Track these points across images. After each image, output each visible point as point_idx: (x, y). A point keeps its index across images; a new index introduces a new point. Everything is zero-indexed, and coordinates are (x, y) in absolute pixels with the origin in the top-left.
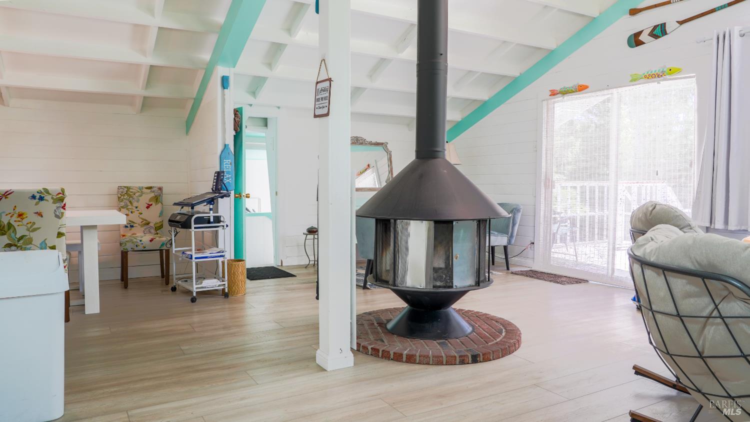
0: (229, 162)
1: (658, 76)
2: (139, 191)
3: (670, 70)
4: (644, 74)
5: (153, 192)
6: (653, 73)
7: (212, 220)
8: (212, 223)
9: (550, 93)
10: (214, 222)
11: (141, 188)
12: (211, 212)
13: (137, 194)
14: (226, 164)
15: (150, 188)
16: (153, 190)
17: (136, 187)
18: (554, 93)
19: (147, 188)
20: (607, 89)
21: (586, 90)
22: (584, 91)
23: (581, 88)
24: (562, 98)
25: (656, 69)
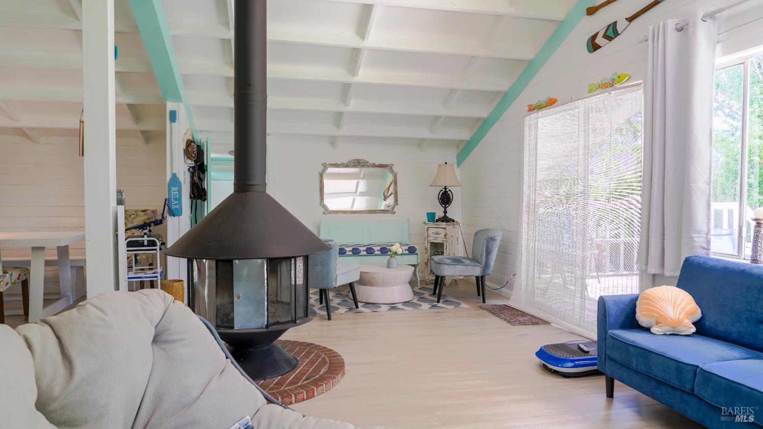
0: (176, 189)
1: (609, 85)
2: (134, 213)
3: (619, 77)
4: (598, 83)
5: (147, 214)
6: (606, 81)
7: (146, 243)
8: (146, 246)
9: (528, 108)
10: (148, 246)
11: (137, 211)
12: (146, 236)
13: (133, 216)
14: (174, 191)
15: (145, 211)
16: (147, 213)
17: (133, 210)
18: (532, 109)
19: (142, 211)
20: (571, 102)
21: (555, 104)
22: (553, 105)
23: (551, 102)
24: (536, 114)
25: (608, 77)
